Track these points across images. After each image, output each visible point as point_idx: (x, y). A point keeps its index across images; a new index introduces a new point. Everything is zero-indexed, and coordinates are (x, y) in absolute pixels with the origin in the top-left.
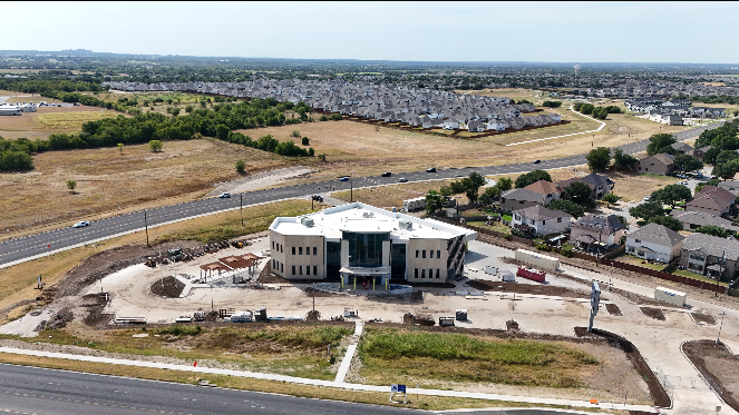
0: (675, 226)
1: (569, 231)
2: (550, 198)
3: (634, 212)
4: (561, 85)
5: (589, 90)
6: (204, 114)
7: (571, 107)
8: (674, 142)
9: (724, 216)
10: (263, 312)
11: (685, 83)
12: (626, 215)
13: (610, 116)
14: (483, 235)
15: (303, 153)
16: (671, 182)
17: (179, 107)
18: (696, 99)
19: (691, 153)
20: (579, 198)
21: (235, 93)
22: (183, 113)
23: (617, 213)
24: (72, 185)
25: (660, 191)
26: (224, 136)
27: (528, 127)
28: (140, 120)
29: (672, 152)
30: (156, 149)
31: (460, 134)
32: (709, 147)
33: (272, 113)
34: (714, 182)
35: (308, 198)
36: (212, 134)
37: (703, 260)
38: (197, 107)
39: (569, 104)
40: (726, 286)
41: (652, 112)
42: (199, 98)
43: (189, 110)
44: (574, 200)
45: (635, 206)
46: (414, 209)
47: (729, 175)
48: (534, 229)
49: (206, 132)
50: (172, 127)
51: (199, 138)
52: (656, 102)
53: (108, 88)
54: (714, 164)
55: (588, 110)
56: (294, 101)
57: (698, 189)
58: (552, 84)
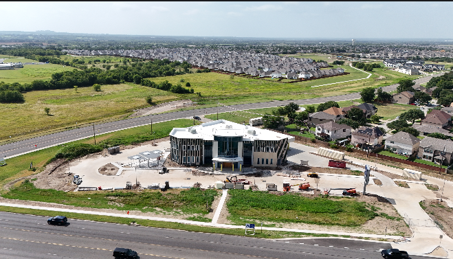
0: (415, 134)
1: (350, 137)
2: (339, 118)
3: (390, 126)
4: (344, 51)
5: (361, 54)
6: (125, 69)
7: (351, 65)
8: (414, 84)
9: (444, 128)
10: (167, 183)
11: (421, 49)
12: (385, 127)
13: (375, 69)
14: (298, 139)
15: (187, 92)
16: (412, 108)
17: (110, 64)
18: (427, 59)
19: (424, 91)
20: (357, 117)
21: (144, 56)
22: (112, 68)
23: (379, 126)
24: (47, 110)
25: (406, 113)
26: (138, 82)
27: (324, 76)
28: (87, 72)
29: (412, 90)
30: (97, 89)
31: (282, 81)
32: (435, 88)
33: (168, 68)
34: (438, 108)
35: (191, 118)
36: (131, 81)
37: (431, 153)
38: (121, 64)
39: (349, 63)
40: (446, 168)
41: (400, 67)
42: (122, 59)
43: (116, 66)
44: (353, 118)
45: (390, 122)
46: (256, 124)
47: (447, 104)
48: (328, 136)
49: (128, 79)
50: (107, 77)
51: (123, 83)
52: (402, 61)
53: (66, 53)
54: (439, 97)
55: (361, 66)
56: (181, 61)
57: (429, 112)
58: (339, 50)
